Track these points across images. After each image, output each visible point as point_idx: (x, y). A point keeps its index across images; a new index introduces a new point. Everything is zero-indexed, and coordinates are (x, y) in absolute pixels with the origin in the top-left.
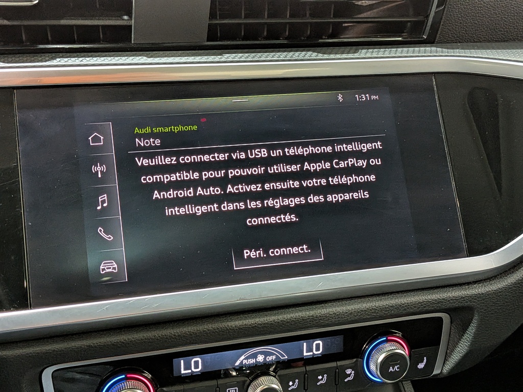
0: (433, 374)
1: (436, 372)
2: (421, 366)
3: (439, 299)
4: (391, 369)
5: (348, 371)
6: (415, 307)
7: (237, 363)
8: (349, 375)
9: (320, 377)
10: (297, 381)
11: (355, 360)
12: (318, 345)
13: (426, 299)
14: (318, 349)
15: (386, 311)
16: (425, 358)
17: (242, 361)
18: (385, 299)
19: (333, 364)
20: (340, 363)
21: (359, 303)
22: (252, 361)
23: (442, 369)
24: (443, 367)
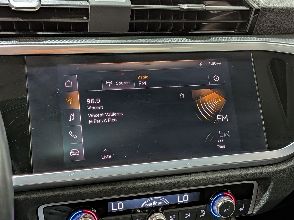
1: (249, 213)
2: (241, 209)
3: (252, 173)
4: (225, 210)
5: (202, 211)
6: (239, 177)
7: (142, 206)
8: (202, 213)
9: (187, 214)
10: (174, 216)
11: (206, 205)
12: (186, 197)
13: (245, 173)
14: (186, 199)
15: (223, 179)
16: (244, 205)
17: (145, 205)
18: (223, 173)
19: (194, 207)
20: (197, 207)
21: (209, 174)
22: (150, 205)
23: (253, 211)
24: (253, 210)
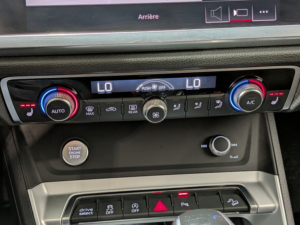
0: (283, 109)
1: (285, 108)
2: (274, 103)
3: (290, 54)
4: (248, 103)
5: (218, 102)
6: (270, 59)
7: (138, 89)
8: (218, 104)
9: (197, 104)
10: (179, 105)
11: (223, 94)
12: (197, 82)
13: (280, 53)
14: (197, 84)
15: (247, 60)
16: (277, 97)
17: (141, 88)
18: (248, 52)
19: (207, 96)
20: (212, 96)
21: (227, 53)
22: (148, 88)
23: (290, 107)
24: (291, 105)
